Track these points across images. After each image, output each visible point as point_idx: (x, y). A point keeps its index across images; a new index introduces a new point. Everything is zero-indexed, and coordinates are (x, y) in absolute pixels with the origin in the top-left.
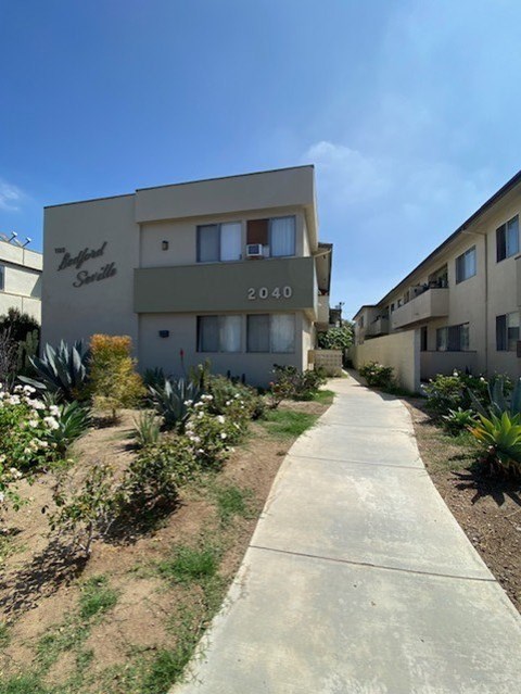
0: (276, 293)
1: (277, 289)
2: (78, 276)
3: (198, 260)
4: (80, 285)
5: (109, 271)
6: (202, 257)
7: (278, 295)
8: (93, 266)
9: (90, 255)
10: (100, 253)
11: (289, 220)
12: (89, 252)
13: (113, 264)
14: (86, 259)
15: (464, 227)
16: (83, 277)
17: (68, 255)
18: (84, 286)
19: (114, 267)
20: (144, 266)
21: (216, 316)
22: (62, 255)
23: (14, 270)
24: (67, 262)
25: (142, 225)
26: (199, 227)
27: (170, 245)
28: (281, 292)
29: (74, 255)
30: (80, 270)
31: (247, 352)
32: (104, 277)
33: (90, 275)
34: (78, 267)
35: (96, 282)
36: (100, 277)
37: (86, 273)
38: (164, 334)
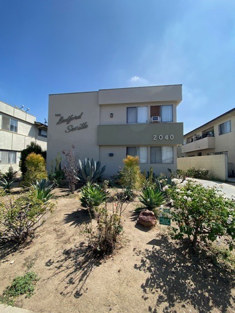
0: (167, 137)
1: (167, 136)
2: (68, 128)
3: (127, 123)
4: (69, 132)
5: (84, 126)
6: (129, 121)
7: (167, 139)
8: (76, 123)
9: (73, 118)
10: (79, 117)
11: (169, 107)
12: (73, 116)
13: (86, 123)
14: (72, 120)
15: (228, 113)
16: (70, 128)
17: (62, 118)
18: (71, 132)
19: (87, 124)
20: (101, 124)
21: (136, 147)
22: (59, 118)
23: (22, 123)
24: (62, 121)
25: (101, 106)
26: (127, 108)
27: (114, 115)
28: (169, 137)
29: (65, 118)
30: (69, 124)
31: (151, 163)
32: (81, 129)
33: (74, 127)
34: (67, 124)
35: (77, 131)
36: (79, 129)
37: (72, 126)
38: (111, 155)
